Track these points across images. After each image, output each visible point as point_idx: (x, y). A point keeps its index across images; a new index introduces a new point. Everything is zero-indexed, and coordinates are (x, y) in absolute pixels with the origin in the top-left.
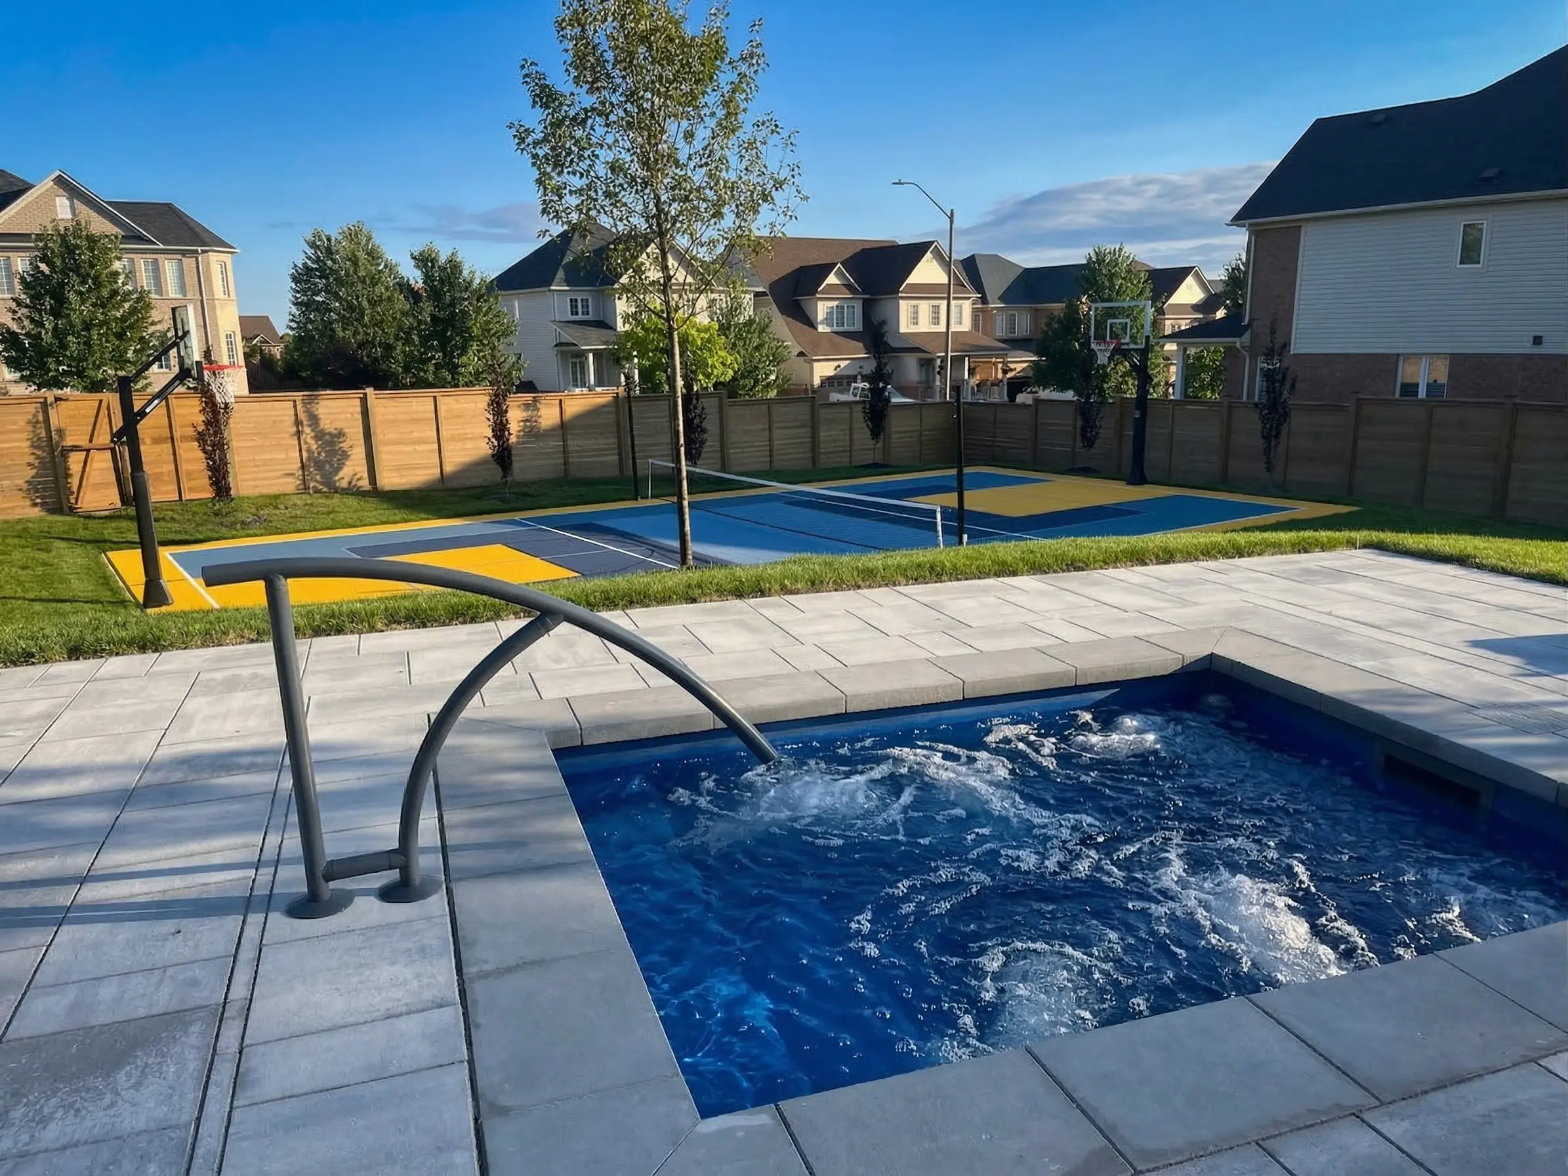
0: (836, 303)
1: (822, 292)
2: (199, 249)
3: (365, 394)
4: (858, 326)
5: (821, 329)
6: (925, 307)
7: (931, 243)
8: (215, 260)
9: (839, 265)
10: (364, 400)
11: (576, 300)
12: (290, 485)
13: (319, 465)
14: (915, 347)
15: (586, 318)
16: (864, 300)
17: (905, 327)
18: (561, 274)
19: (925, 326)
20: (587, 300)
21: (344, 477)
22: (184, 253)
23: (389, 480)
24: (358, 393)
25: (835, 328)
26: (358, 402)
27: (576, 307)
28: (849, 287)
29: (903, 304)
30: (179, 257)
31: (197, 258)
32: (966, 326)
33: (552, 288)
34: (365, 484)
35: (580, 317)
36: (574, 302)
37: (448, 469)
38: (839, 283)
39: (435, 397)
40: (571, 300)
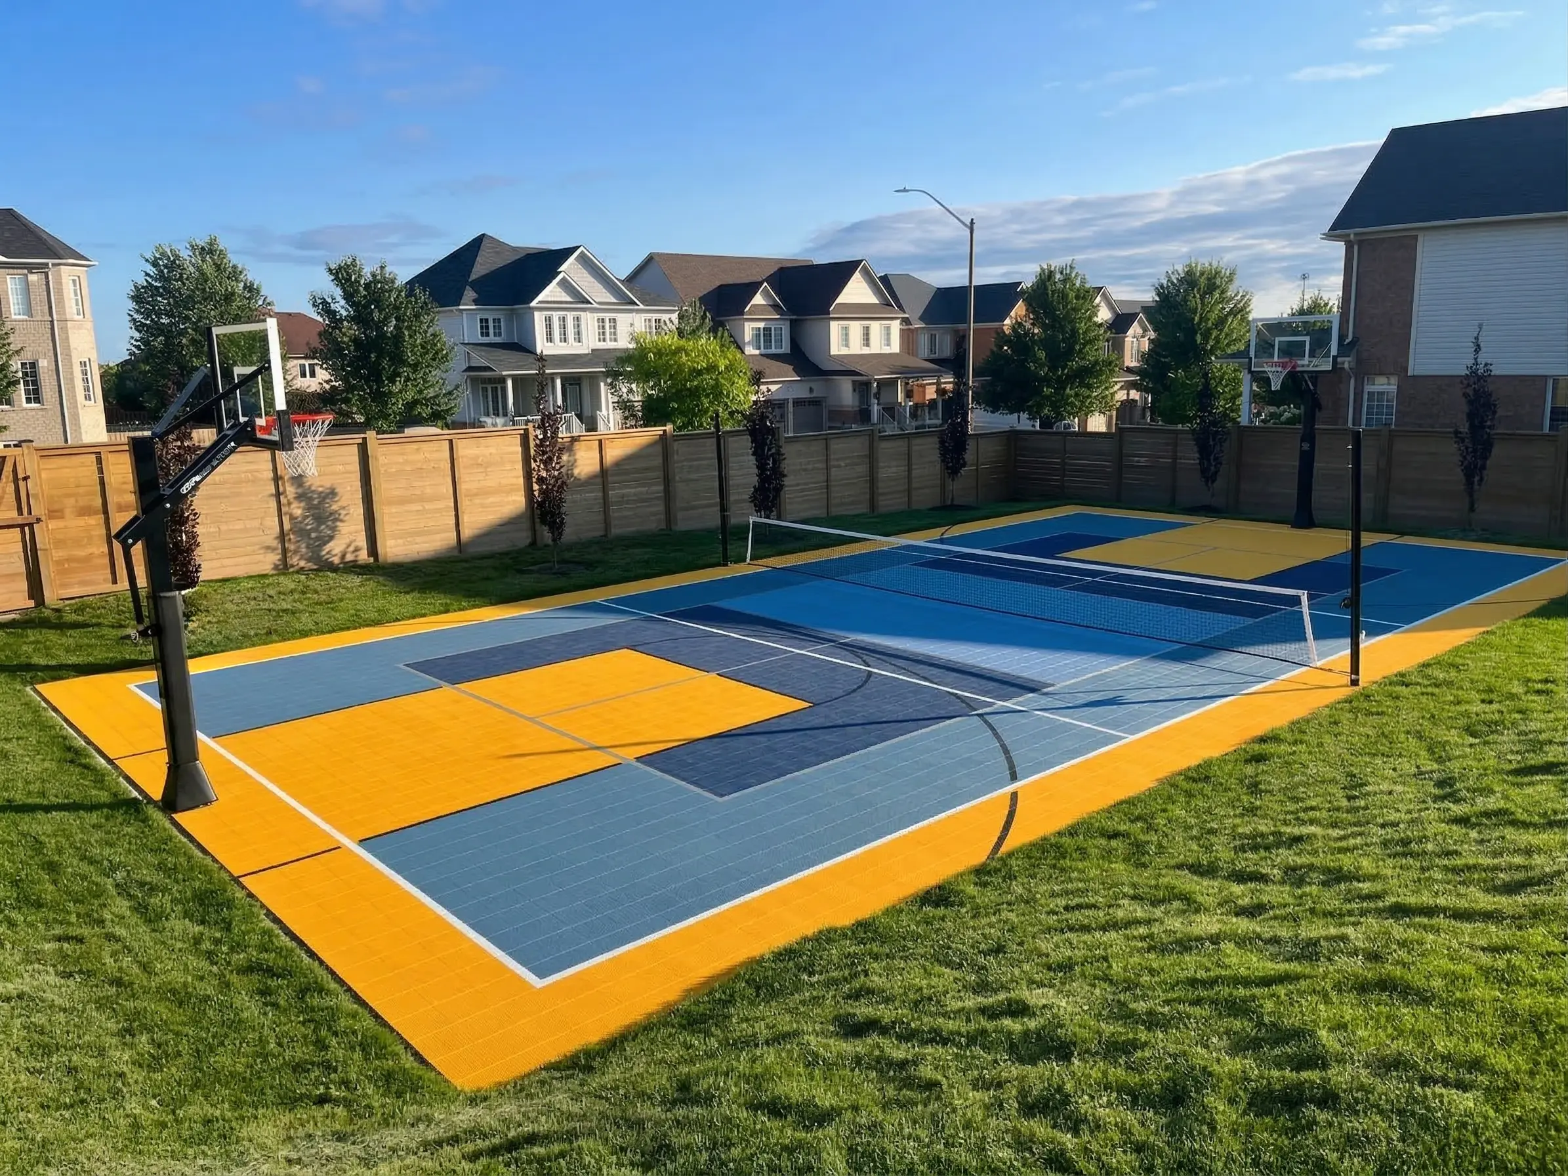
0: (762, 325)
1: (750, 313)
2: (50, 262)
3: (365, 439)
4: (785, 348)
5: (750, 350)
6: (856, 328)
7: (859, 262)
8: (67, 274)
9: (765, 284)
10: (363, 448)
11: (487, 320)
12: (267, 562)
13: (302, 533)
14: (847, 370)
15: (498, 340)
16: (791, 321)
17: (836, 349)
18: (469, 294)
19: (856, 347)
20: (499, 320)
21: (335, 549)
22: (30, 268)
23: (394, 548)
24: (358, 438)
25: (763, 351)
26: (355, 449)
27: (487, 328)
28: (775, 307)
29: (834, 325)
30: (25, 271)
31: (47, 275)
32: (895, 347)
33: (461, 307)
34: (363, 556)
35: (492, 338)
36: (484, 323)
37: (467, 533)
38: (764, 303)
39: (451, 441)
40: (481, 320)
